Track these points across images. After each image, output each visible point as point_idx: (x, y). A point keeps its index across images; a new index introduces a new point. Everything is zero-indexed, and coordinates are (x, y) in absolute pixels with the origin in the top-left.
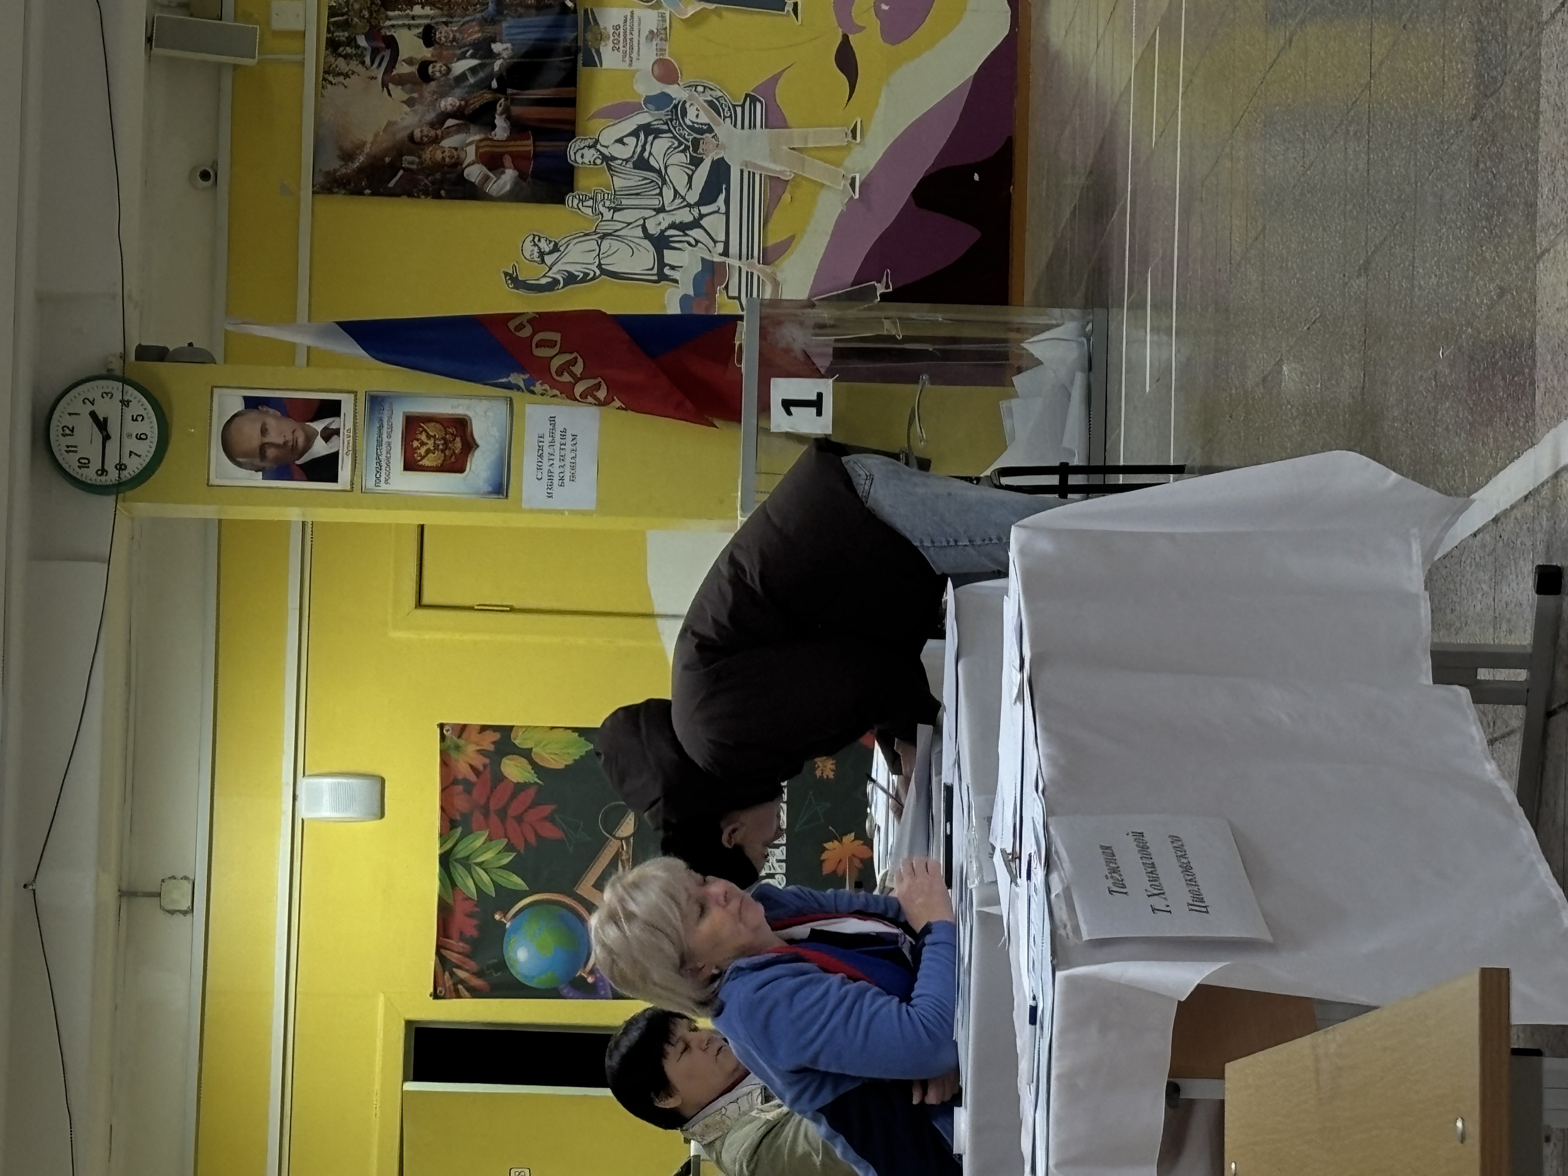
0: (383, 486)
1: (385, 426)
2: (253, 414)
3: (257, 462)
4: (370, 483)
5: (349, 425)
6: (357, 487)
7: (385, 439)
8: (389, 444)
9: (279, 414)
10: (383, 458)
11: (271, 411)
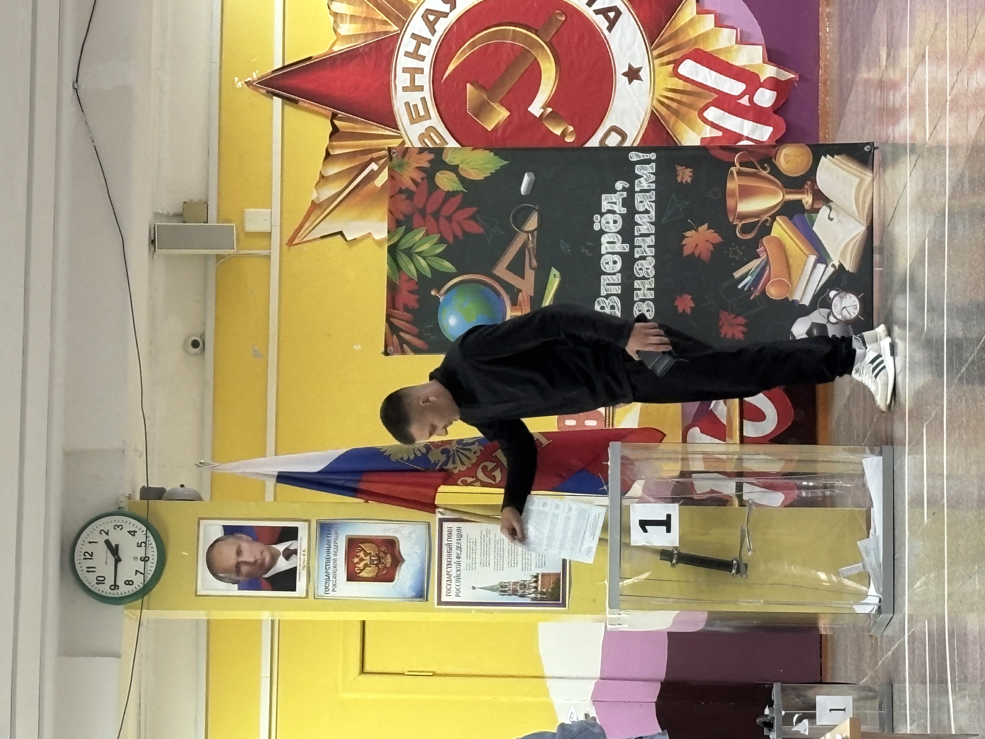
0: (331, 593)
1: (332, 547)
2: (231, 540)
3: (234, 576)
4: (321, 591)
5: (305, 546)
6: (311, 595)
7: (332, 557)
8: (335, 560)
9: (250, 539)
10: (331, 571)
11: (244, 536)
